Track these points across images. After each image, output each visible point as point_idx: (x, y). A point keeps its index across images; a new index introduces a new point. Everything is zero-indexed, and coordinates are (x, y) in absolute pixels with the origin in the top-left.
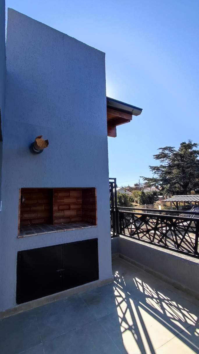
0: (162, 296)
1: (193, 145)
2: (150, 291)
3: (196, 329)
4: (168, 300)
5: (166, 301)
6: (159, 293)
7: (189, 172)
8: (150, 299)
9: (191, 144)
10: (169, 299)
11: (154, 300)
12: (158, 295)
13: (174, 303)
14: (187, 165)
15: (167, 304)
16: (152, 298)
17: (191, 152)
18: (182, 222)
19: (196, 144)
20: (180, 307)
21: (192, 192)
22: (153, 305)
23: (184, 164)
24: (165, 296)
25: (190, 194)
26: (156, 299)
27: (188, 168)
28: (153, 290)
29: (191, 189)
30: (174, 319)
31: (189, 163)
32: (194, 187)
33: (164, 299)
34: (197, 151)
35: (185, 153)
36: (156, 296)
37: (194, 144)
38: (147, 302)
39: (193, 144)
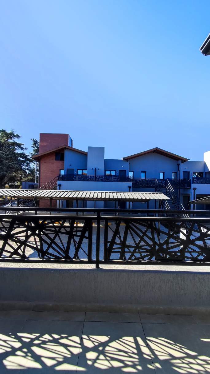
0: (26, 337)
1: (15, 136)
2: (5, 341)
3: (85, 356)
4: (37, 338)
5: (36, 342)
6: (19, 334)
7: (8, 164)
8: (11, 358)
9: (14, 134)
10: (38, 335)
11: (19, 353)
12: (19, 339)
13: (47, 337)
14: (6, 155)
15: (38, 345)
16: (13, 352)
17: (13, 143)
18: (52, 222)
19: (19, 136)
20: (56, 336)
21: (7, 186)
22: (20, 366)
23: (3, 154)
24: (30, 333)
25: (4, 188)
26: (20, 349)
27: (7, 159)
28: (9, 336)
29: (6, 183)
30: (59, 363)
31: (8, 154)
32: (9, 181)
33: (33, 340)
34: (19, 143)
35: (5, 141)
36: (17, 345)
37: (17, 135)
38: (8, 367)
39: (15, 134)
